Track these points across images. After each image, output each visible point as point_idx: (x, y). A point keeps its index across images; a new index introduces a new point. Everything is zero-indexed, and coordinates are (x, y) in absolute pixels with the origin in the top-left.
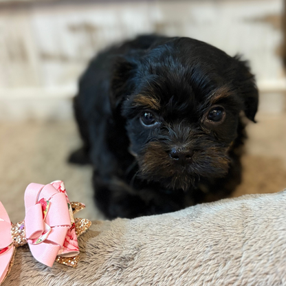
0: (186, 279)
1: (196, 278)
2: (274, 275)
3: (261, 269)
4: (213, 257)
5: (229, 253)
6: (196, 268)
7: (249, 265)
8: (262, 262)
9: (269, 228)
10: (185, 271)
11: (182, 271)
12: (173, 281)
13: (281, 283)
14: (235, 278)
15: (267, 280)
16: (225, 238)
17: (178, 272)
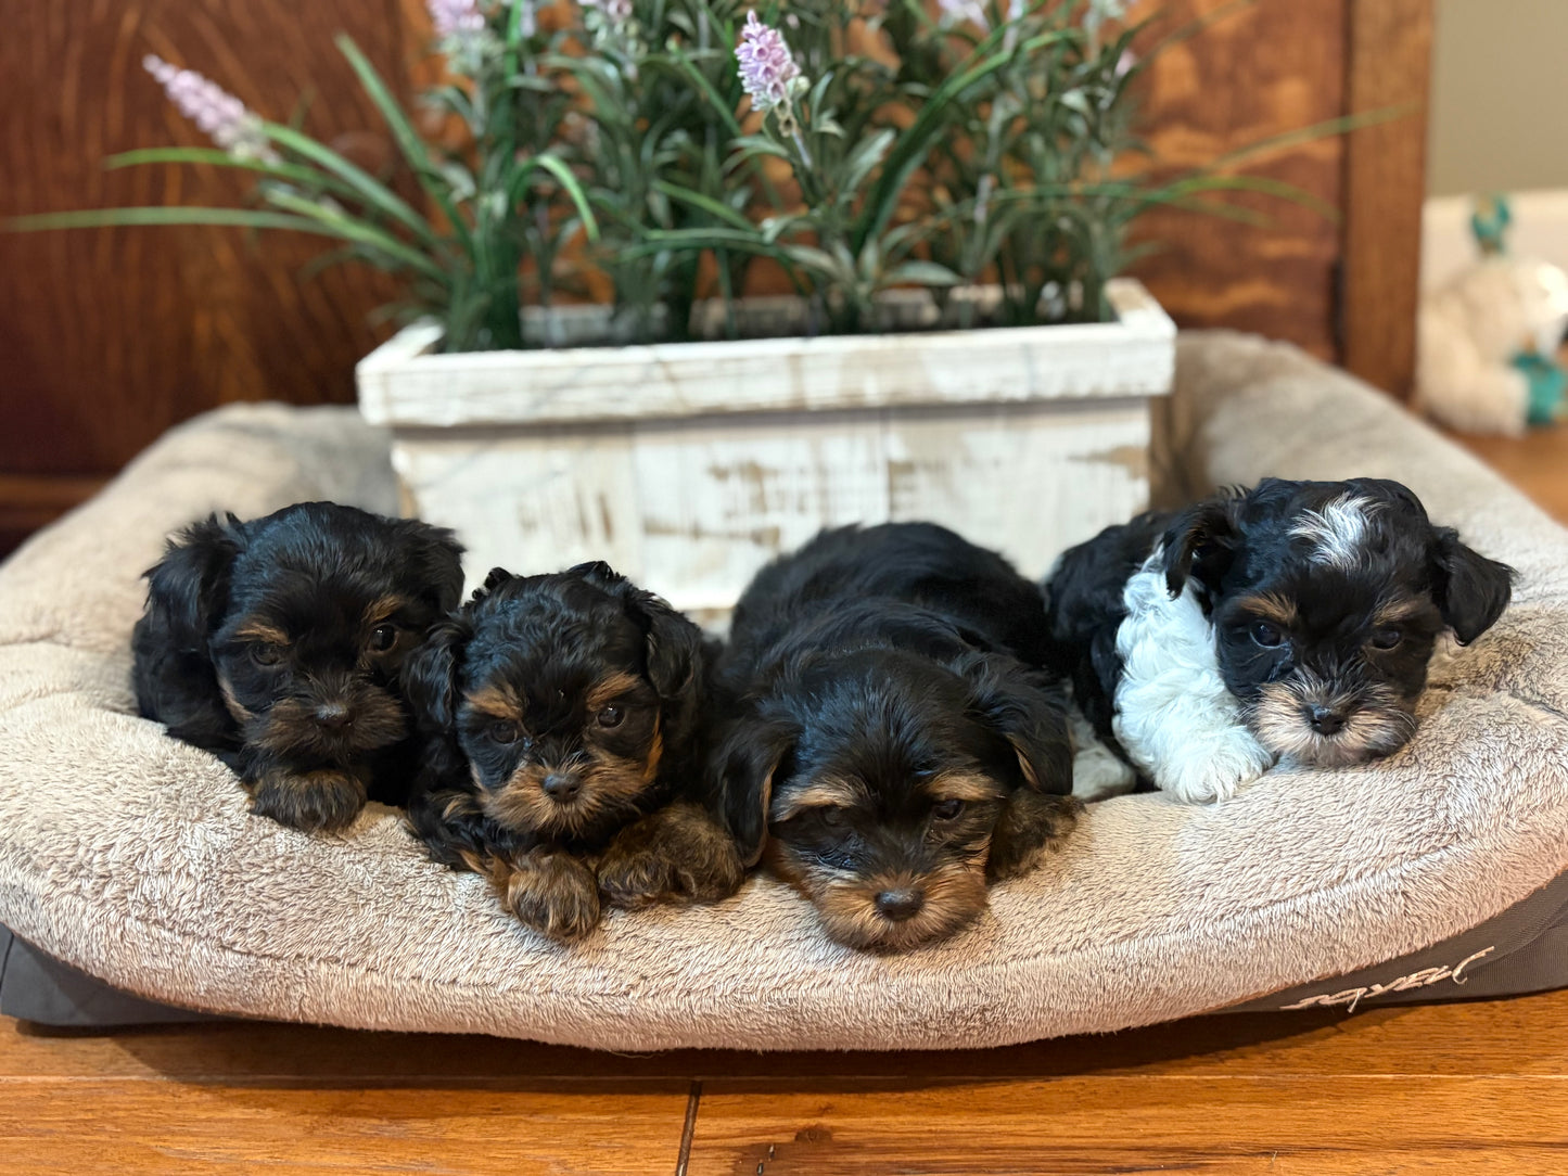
0: (1046, 930)
1: (1062, 927)
2: (1179, 916)
3: (1159, 908)
4: (1085, 896)
5: (1109, 888)
6: (1059, 913)
7: (1141, 903)
8: (1160, 897)
9: (1166, 849)
10: (1044, 919)
11: (1039, 919)
12: (1027, 935)
13: (1189, 927)
14: (1120, 924)
15: (1169, 924)
16: (1101, 868)
17: (1032, 920)
